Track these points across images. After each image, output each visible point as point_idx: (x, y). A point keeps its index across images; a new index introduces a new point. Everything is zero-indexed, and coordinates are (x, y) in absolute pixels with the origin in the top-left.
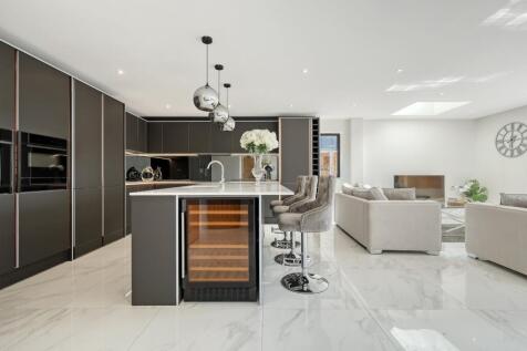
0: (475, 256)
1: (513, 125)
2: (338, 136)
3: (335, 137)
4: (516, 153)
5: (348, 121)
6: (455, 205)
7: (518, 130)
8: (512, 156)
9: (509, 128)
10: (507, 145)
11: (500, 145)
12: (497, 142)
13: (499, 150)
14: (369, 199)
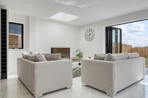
0: (85, 85)
1: (90, 29)
3: (21, 26)
4: (91, 40)
5: (28, 17)
6: (74, 60)
7: (91, 32)
8: (89, 41)
9: (89, 30)
10: (88, 37)
11: (86, 37)
12: (85, 35)
13: (86, 38)
14: (35, 61)
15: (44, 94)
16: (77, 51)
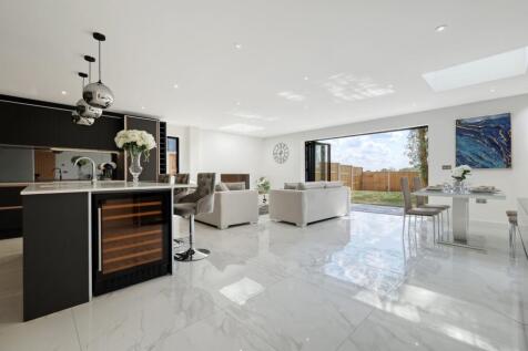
2: (177, 139)
3: (175, 141)
5: (187, 129)
7: (283, 148)
8: (281, 163)
9: (279, 146)
10: (279, 156)
11: (276, 156)
12: (274, 154)
13: (275, 159)
15: (230, 226)
16: (261, 179)
